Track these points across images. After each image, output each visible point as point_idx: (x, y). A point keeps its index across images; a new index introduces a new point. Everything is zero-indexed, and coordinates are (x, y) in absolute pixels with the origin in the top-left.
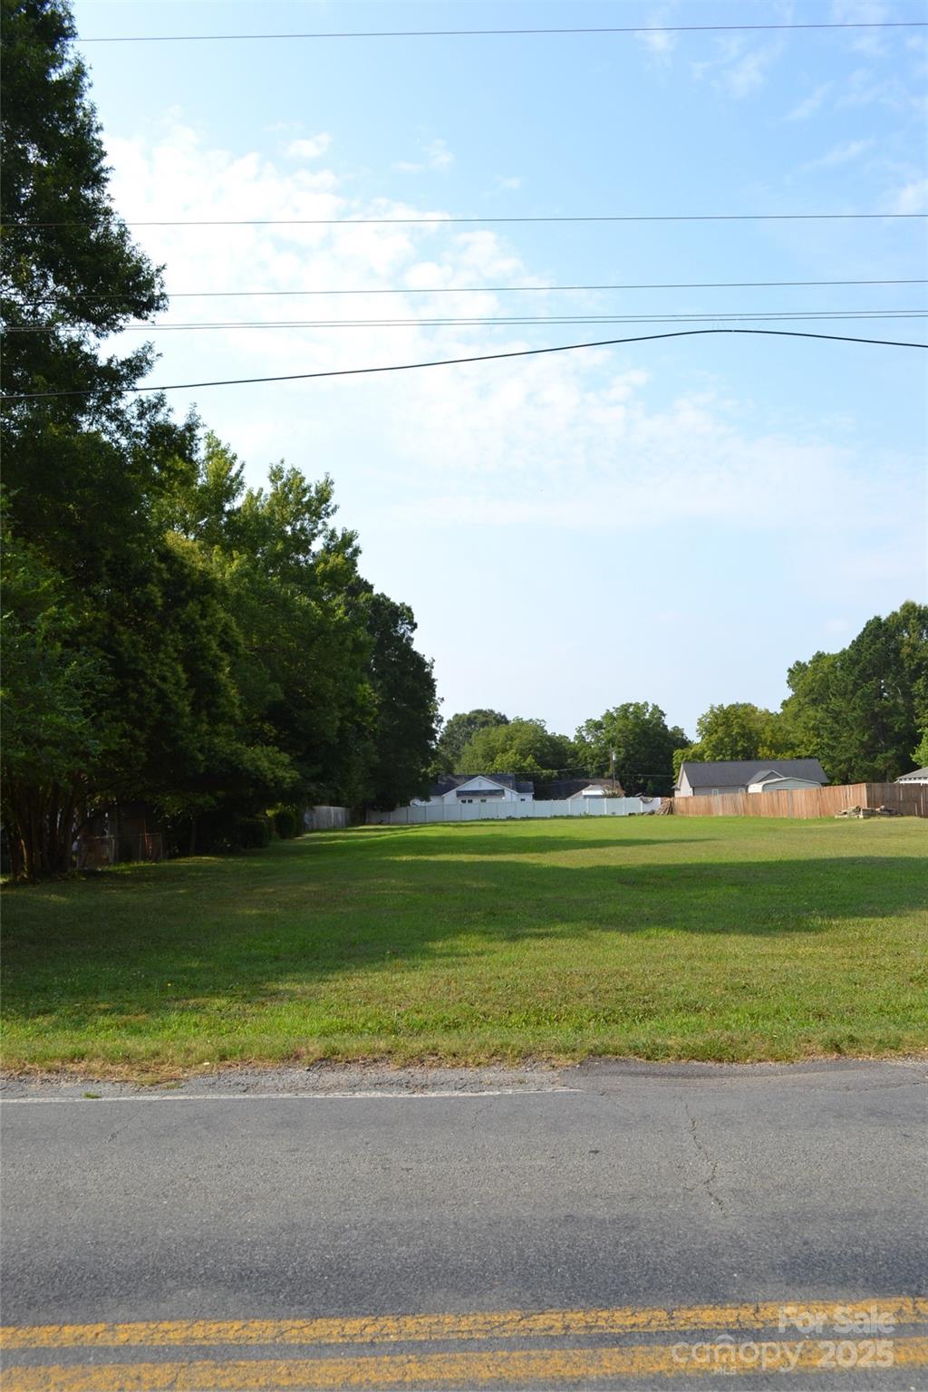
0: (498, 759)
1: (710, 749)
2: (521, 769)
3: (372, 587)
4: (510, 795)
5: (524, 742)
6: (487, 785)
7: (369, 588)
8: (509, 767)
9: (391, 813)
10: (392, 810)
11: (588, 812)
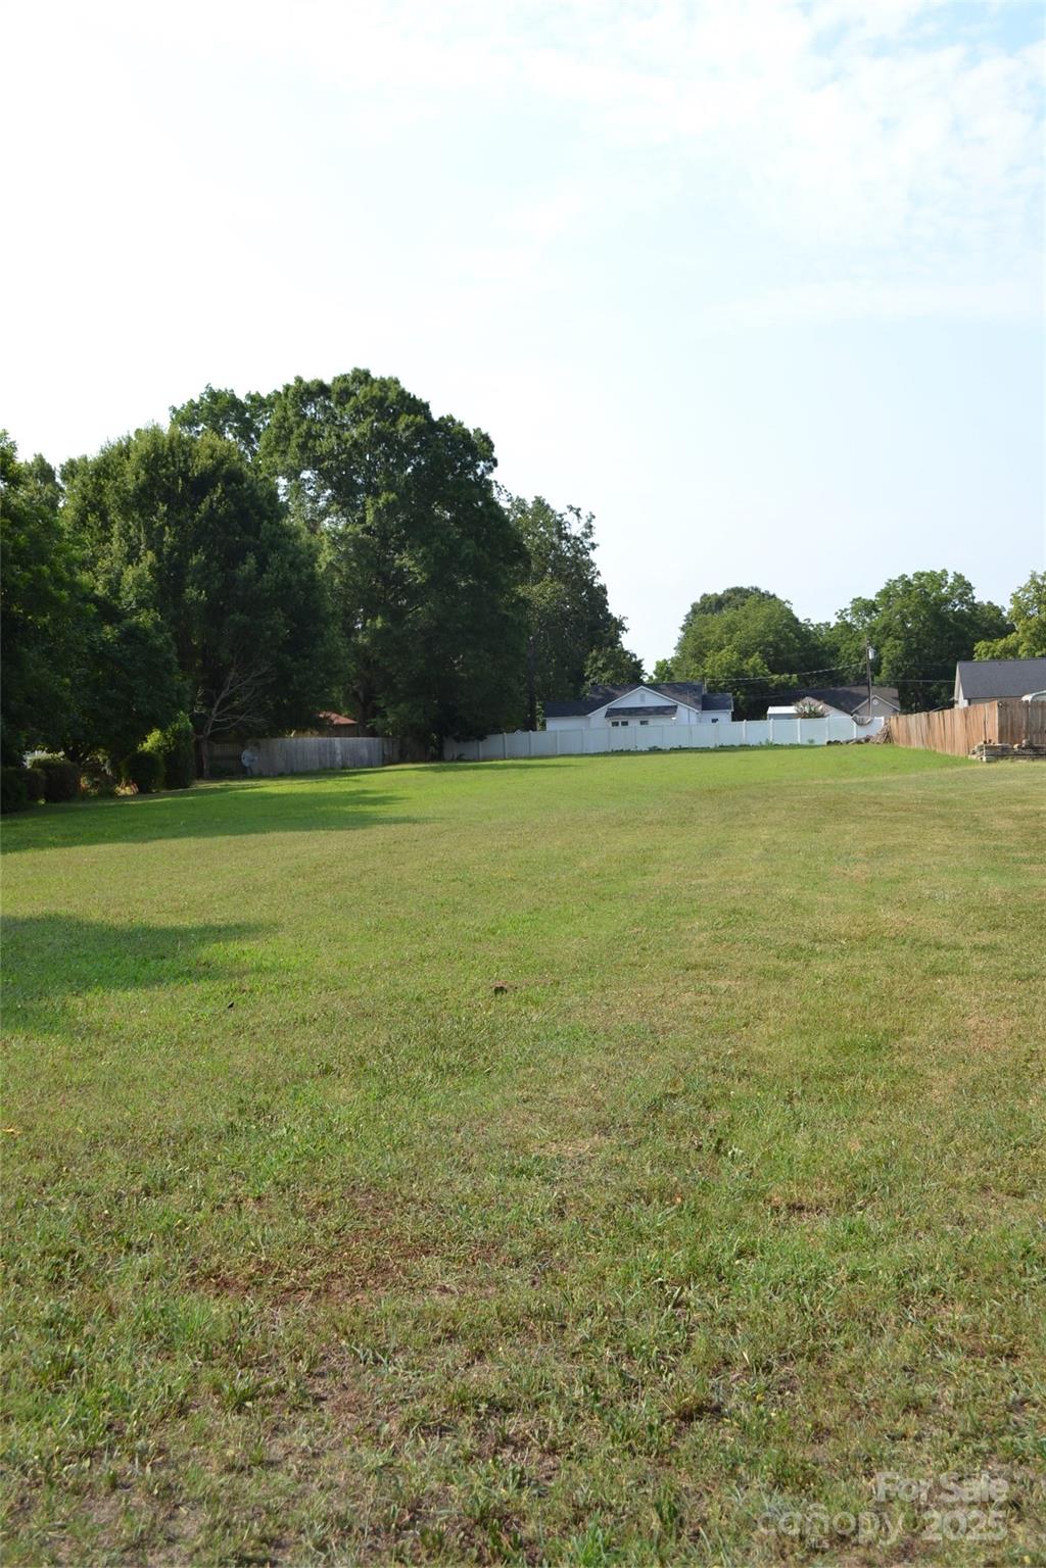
0: (708, 661)
1: (1029, 640)
2: (740, 673)
3: (426, 406)
4: (687, 714)
5: (752, 634)
6: (653, 700)
7: (422, 408)
8: (723, 671)
9: (481, 743)
10: (481, 738)
11: (771, 740)
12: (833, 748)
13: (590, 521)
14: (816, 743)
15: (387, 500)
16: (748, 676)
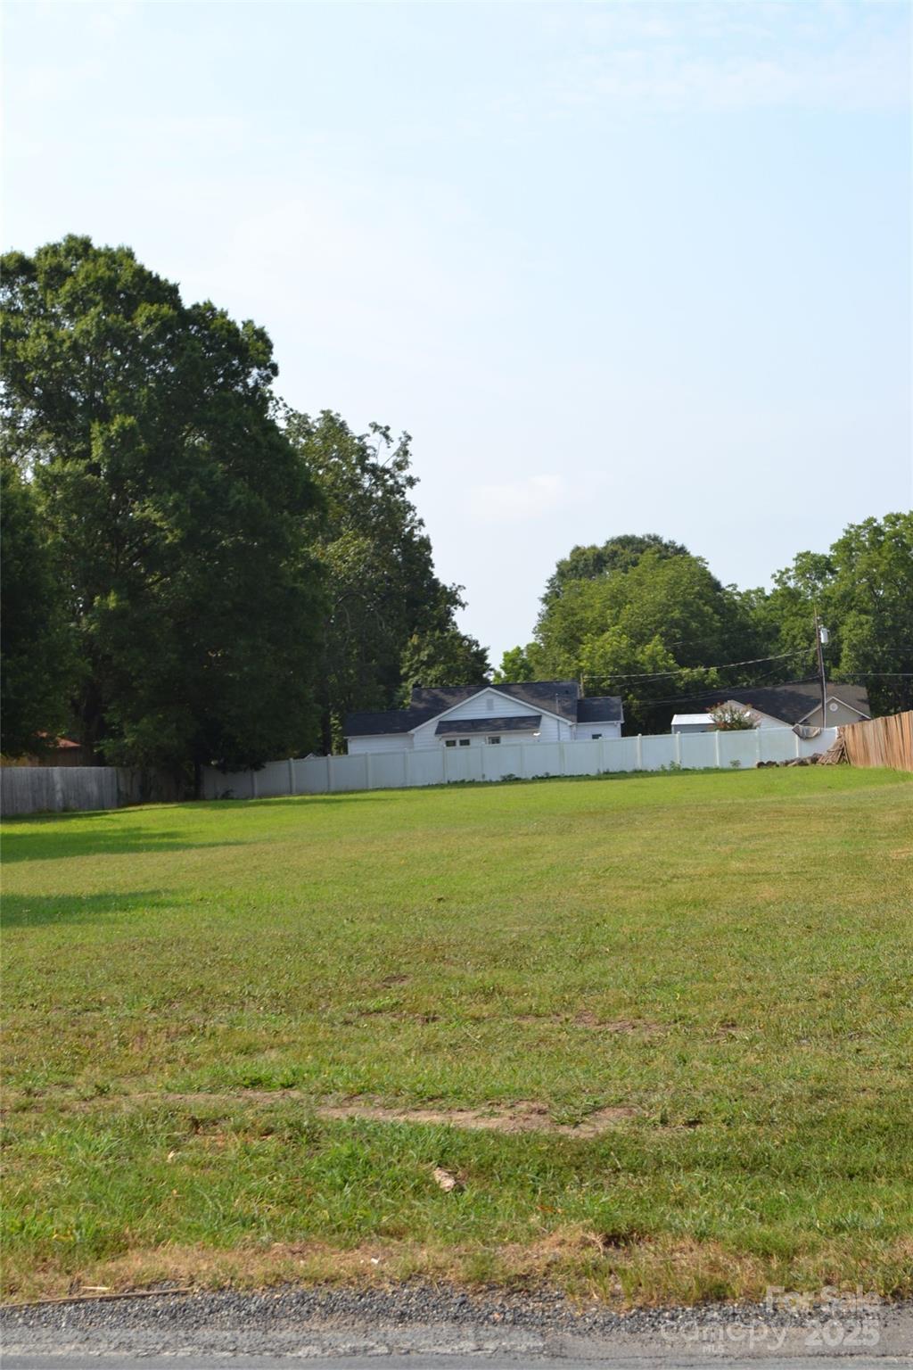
0: (585, 650)
2: (632, 667)
3: (174, 290)
4: (555, 728)
5: (649, 608)
6: (505, 707)
7: (167, 293)
8: (606, 664)
9: (256, 775)
10: (257, 766)
11: (677, 762)
12: (764, 770)
13: (405, 445)
14: (744, 766)
15: (122, 426)
16: (644, 671)
